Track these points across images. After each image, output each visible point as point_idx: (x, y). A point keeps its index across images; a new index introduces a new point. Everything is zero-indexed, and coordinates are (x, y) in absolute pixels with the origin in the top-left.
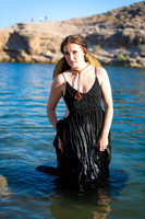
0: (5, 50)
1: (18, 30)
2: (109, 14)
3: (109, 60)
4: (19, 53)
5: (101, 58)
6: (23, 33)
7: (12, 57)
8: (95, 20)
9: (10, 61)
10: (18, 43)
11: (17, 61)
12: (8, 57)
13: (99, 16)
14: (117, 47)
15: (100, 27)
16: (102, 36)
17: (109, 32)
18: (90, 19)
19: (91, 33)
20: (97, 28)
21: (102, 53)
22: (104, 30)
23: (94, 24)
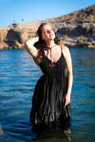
0: (5, 41)
1: (13, 28)
2: (72, 14)
3: (74, 44)
4: (14, 43)
5: (68, 43)
6: (16, 30)
7: (10, 46)
8: (63, 19)
9: (9, 49)
10: (13, 37)
11: (13, 48)
12: (7, 46)
13: (65, 16)
14: (79, 36)
15: (67, 23)
16: (69, 29)
17: (73, 26)
18: (60, 18)
19: (61, 27)
20: (65, 24)
21: (69, 40)
22: (69, 25)
23: (63, 22)
